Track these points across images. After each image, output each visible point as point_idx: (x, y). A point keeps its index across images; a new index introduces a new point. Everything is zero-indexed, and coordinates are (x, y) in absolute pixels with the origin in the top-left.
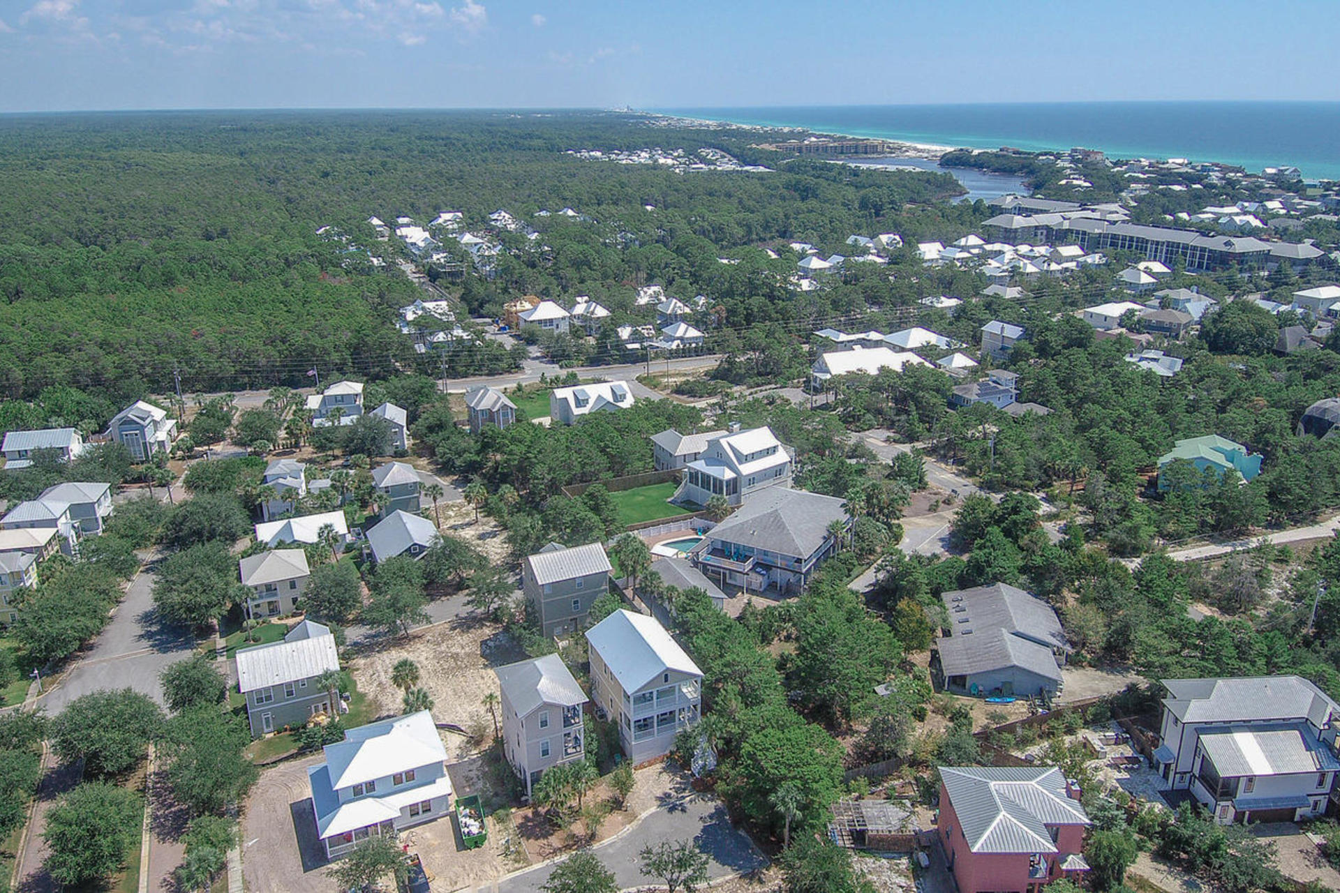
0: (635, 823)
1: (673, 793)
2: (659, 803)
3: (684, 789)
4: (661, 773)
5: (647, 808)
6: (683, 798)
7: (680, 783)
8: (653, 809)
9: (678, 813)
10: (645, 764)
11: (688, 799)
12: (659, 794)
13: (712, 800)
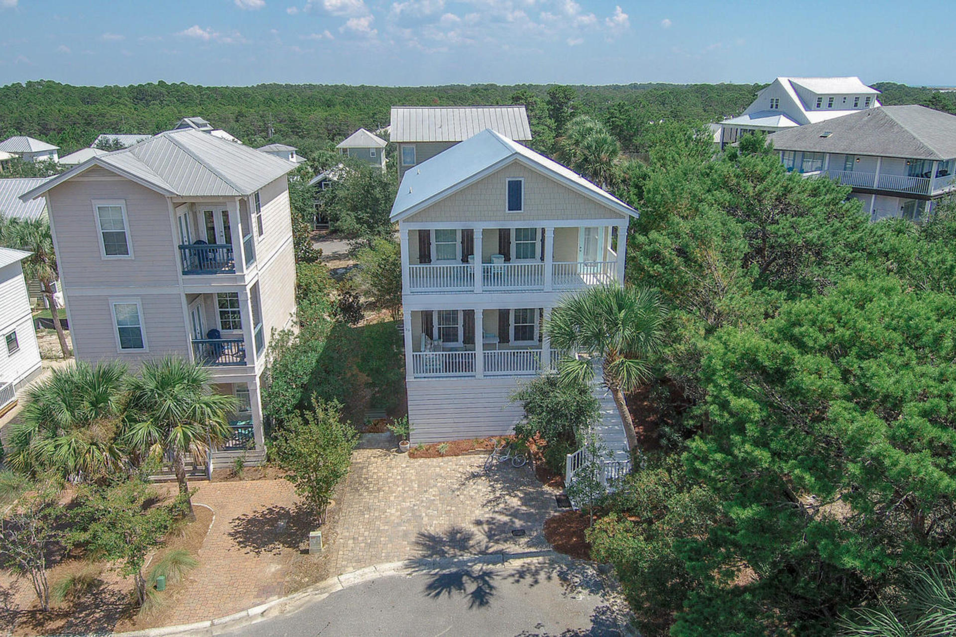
0: (302, 598)
1: (479, 536)
2: (419, 553)
3: (518, 533)
4: (474, 476)
5: (374, 559)
6: (503, 557)
7: (515, 514)
8: (390, 569)
9: (459, 600)
10: (443, 447)
11: (517, 564)
12: (438, 525)
13: (595, 587)
